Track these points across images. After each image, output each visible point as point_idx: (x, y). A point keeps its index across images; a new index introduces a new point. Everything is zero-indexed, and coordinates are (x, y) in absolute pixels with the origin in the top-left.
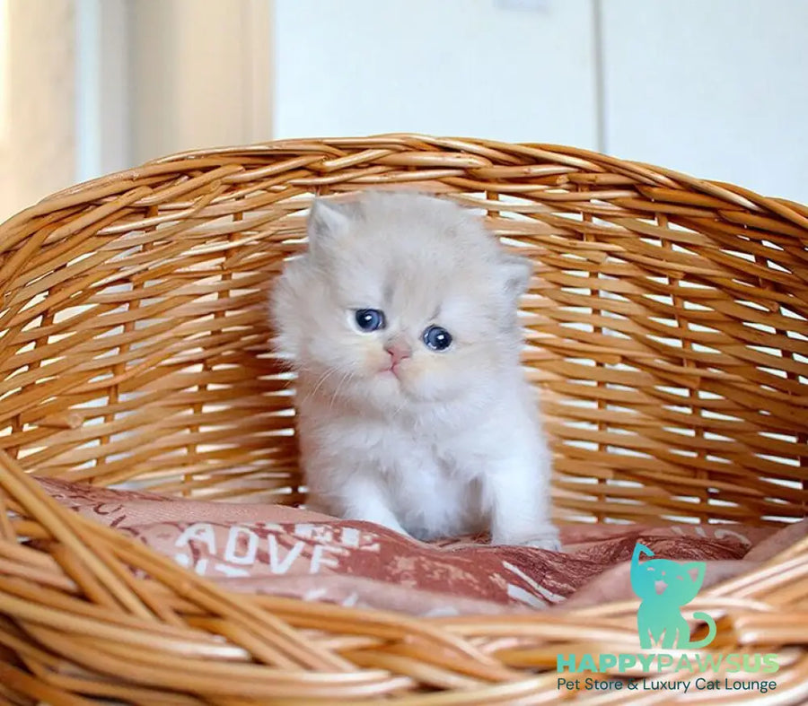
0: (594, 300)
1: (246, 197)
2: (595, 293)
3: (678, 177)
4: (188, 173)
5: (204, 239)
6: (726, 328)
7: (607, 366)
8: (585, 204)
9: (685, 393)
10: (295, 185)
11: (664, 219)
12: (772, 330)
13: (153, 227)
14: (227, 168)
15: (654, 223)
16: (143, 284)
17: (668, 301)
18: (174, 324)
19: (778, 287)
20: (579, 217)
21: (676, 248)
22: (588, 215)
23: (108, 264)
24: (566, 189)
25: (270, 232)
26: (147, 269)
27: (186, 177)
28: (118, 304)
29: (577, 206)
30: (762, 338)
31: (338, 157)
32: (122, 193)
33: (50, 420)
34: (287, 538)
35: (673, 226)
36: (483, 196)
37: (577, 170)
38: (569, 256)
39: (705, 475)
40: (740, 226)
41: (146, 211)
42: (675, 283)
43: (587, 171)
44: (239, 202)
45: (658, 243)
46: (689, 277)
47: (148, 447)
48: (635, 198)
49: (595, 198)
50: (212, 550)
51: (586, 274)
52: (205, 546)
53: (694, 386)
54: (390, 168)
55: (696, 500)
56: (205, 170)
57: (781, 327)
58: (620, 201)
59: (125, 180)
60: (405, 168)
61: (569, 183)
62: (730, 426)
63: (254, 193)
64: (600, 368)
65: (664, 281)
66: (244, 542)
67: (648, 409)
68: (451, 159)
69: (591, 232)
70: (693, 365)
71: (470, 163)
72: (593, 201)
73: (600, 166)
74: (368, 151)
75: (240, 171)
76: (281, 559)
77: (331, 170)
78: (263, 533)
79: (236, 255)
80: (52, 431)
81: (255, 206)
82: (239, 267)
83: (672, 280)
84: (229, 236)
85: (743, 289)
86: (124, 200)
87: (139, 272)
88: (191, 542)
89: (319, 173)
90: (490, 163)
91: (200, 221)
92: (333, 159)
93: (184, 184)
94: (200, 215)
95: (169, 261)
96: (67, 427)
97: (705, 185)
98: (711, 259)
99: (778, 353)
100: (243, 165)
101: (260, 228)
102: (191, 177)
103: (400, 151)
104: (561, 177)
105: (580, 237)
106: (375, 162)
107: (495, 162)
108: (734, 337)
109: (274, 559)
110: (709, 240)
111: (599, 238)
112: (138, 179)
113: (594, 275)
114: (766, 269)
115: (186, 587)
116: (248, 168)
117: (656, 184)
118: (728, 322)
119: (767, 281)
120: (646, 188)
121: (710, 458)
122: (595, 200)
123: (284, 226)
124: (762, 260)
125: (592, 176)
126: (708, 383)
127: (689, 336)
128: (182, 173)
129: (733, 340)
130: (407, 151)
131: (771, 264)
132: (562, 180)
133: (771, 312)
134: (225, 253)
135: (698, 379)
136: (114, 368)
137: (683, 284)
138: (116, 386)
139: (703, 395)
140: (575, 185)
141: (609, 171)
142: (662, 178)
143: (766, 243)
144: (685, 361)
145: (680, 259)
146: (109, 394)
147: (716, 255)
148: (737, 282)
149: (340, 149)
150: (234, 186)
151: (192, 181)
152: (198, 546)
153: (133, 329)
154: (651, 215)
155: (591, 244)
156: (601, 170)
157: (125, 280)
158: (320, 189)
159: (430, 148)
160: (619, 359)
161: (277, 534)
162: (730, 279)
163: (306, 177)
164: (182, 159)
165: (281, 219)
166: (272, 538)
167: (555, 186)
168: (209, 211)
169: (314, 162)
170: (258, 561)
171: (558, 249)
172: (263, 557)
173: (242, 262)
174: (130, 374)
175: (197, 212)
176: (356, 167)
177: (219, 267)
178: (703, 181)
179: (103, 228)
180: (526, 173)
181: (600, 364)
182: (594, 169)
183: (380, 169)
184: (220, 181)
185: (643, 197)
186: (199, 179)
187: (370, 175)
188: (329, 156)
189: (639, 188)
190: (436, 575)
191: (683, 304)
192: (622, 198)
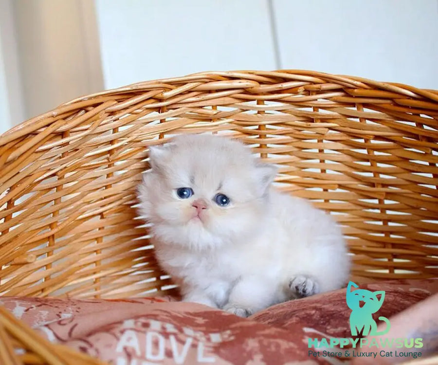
0: (320, 154)
1: (120, 119)
2: (321, 151)
3: (368, 82)
4: (85, 109)
5: (97, 146)
6: (399, 164)
7: (330, 191)
8: (315, 102)
9: (376, 201)
10: (147, 109)
11: (361, 107)
12: (427, 164)
13: (67, 143)
14: (107, 103)
15: (355, 109)
16: (64, 176)
17: (365, 152)
18: (82, 196)
19: (430, 140)
20: (311, 110)
21: (368, 122)
22: (316, 108)
23: (43, 167)
24: (303, 95)
25: (134, 137)
26: (65, 167)
27: (83, 111)
28: (50, 189)
29: (309, 104)
30: (422, 169)
31: (171, 89)
32: (48, 125)
33: (17, 260)
34: (181, 336)
35: (366, 110)
36: (255, 103)
37: (309, 83)
38: (306, 132)
39: (390, 246)
40: (406, 107)
41: (63, 134)
42: (368, 142)
43: (315, 83)
44: (115, 122)
45: (358, 120)
46: (377, 137)
48: (343, 96)
49: (320, 98)
50: (139, 353)
51: (316, 141)
52: (134, 351)
53: (382, 198)
54: (201, 93)
55: (386, 260)
56: (95, 105)
57: (432, 162)
58: (336, 98)
59: (49, 117)
60: (210, 92)
61: (305, 90)
62: (404, 218)
63: (124, 116)
64: (325, 193)
65: (362, 141)
66: (156, 344)
67: (353, 212)
68: (236, 84)
69: (319, 117)
70: (380, 186)
71: (247, 85)
73: (322, 79)
74: (188, 84)
75: (115, 104)
76: (180, 352)
77: (168, 97)
78: (166, 335)
79: (116, 153)
80: (19, 266)
81: (125, 123)
82: (119, 158)
83: (366, 141)
84: (111, 142)
85: (409, 142)
86: (51, 129)
87: (61, 170)
88: (125, 349)
89: (160, 100)
90: (258, 84)
91: (93, 136)
92: (169, 91)
93: (82, 116)
94: (94, 133)
95: (78, 160)
96: (27, 263)
97: (386, 85)
98: (390, 127)
99: (431, 176)
100: (116, 100)
101: (130, 135)
102: (87, 111)
103: (206, 82)
104: (300, 88)
105: (312, 121)
106: (192, 90)
107: (261, 83)
108: (405, 169)
109: (175, 353)
110: (388, 116)
111: (323, 120)
112: (57, 116)
113: (320, 141)
114: (423, 130)
116: (119, 101)
117: (354, 87)
118: (401, 161)
119: (423, 137)
120: (350, 90)
121: (392, 236)
122: (320, 99)
123: (141, 132)
124: (420, 125)
125: (318, 86)
126: (390, 195)
127: (378, 170)
128: (81, 109)
129: (403, 171)
130: (210, 82)
131: (425, 127)
132: (301, 90)
133: (426, 153)
134: (110, 152)
135: (384, 194)
136: (51, 226)
137: (373, 142)
138: (53, 236)
139: (387, 202)
140: (308, 92)
141: (328, 82)
142: (358, 83)
143: (422, 115)
144: (376, 185)
145: (372, 128)
146: (48, 241)
147: (392, 124)
148: (405, 138)
149: (172, 85)
150: (112, 113)
151: (88, 113)
152: (129, 350)
153: (60, 202)
154: (353, 105)
155: (319, 124)
156: (322, 81)
157: (54, 175)
158: (159, 109)
159: (223, 78)
160: (337, 186)
161: (175, 334)
162: (402, 137)
163: (153, 103)
164: (81, 101)
165: (140, 129)
166: (172, 338)
167: (296, 93)
168: (99, 130)
169: (157, 94)
170: (166, 357)
171: (300, 129)
172: (169, 354)
173: (120, 155)
174: (60, 228)
175: (93, 131)
176: (181, 94)
177: (106, 160)
178: (385, 83)
179: (39, 147)
180: (280, 88)
181: (326, 190)
182: (318, 82)
183: (195, 93)
184: (104, 112)
185: (348, 95)
186: (93, 111)
187: (190, 98)
188: (166, 89)
189: (346, 90)
190: (273, 349)
191: (374, 153)
192: (335, 96)
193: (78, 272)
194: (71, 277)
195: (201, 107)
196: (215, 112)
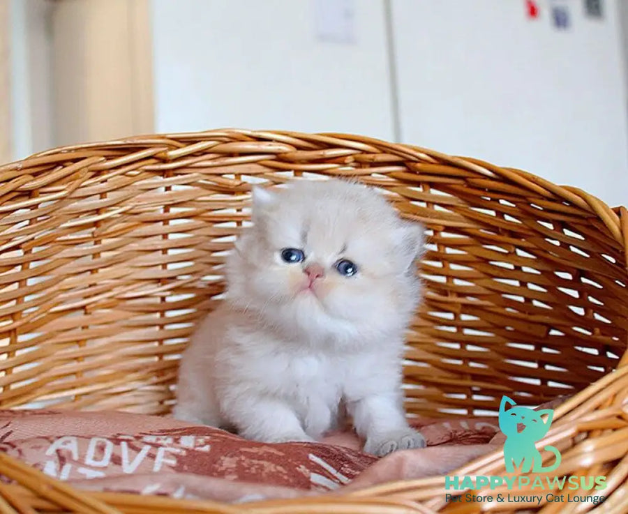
1: (109, 180)
3: (434, 154)
4: (61, 163)
5: (77, 215)
6: (477, 266)
8: (367, 177)
9: (450, 316)
10: (147, 171)
11: (427, 187)
12: (511, 267)
13: (35, 206)
14: (92, 159)
15: (420, 189)
16: (31, 250)
17: (434, 248)
18: (58, 280)
19: (513, 234)
21: (437, 208)
23: (2, 236)
24: (353, 167)
25: (128, 208)
26: (33, 239)
27: (61, 167)
28: (13, 266)
30: (505, 273)
31: (178, 148)
32: (8, 181)
34: (136, 443)
35: (434, 192)
36: (291, 174)
37: (360, 152)
39: (469, 377)
40: (482, 189)
41: (29, 194)
42: (438, 234)
43: (368, 152)
44: (104, 184)
45: (423, 205)
46: (448, 229)
47: (44, 375)
48: (405, 172)
50: (76, 457)
52: (70, 454)
53: (457, 311)
54: (218, 156)
55: (463, 397)
56: (75, 161)
57: (518, 264)
58: (394, 174)
59: (11, 170)
60: (231, 155)
61: (355, 161)
62: (486, 340)
63: (114, 178)
65: (431, 233)
66: (101, 449)
67: (423, 330)
68: (264, 147)
70: (455, 295)
71: (279, 149)
72: (373, 175)
73: (378, 148)
74: (202, 142)
75: (102, 161)
76: (131, 460)
77: (174, 158)
78: (117, 441)
79: (103, 225)
81: (115, 187)
82: (105, 235)
83: (436, 232)
84: (97, 211)
85: (489, 237)
86: (11, 186)
87: (27, 241)
88: (58, 451)
89: (165, 161)
90: (293, 149)
91: (72, 201)
92: (175, 149)
93: (59, 172)
94: (73, 196)
95: (49, 232)
97: (455, 160)
98: (465, 216)
99: (516, 283)
100: (104, 156)
101: (121, 204)
102: (64, 167)
103: (226, 142)
104: (349, 157)
106: (207, 151)
107: (299, 148)
108: (485, 273)
109: (125, 460)
110: (460, 201)
112: (22, 169)
114: (504, 221)
115: (44, 489)
116: (108, 158)
117: (417, 160)
118: (479, 262)
119: (504, 230)
120: (412, 164)
121: (472, 364)
122: (375, 174)
123: (139, 202)
124: (500, 214)
125: (371, 156)
126: (468, 308)
127: (450, 273)
128: (57, 164)
129: (482, 275)
130: (231, 142)
131: (508, 218)
132: (349, 160)
133: (509, 253)
134: (96, 224)
135: (460, 306)
136: (12, 316)
137: (444, 235)
138: (15, 330)
139: (464, 317)
140: (359, 163)
141: (384, 152)
142: (423, 156)
143: (502, 202)
144: (449, 293)
145: (441, 216)
146: (9, 336)
147: (465, 211)
148: (483, 232)
149: (181, 142)
150: (98, 173)
151: (65, 169)
152: (63, 453)
153: (26, 285)
154: (417, 184)
156: (378, 151)
157: (17, 248)
158: (164, 173)
159: (249, 139)
161: (128, 441)
162: (478, 229)
163: (154, 164)
164: (57, 153)
165: (137, 197)
166: (124, 444)
167: (344, 164)
168: (79, 193)
169: (159, 152)
170: (112, 463)
172: (116, 460)
173: (109, 231)
174: (25, 321)
175: (71, 193)
176: (192, 155)
177: (90, 235)
178: (454, 157)
180: (322, 155)
182: (371, 151)
183: (211, 156)
184: (86, 169)
185: (410, 171)
186: (71, 168)
187: (204, 161)
188: (171, 147)
189: (407, 164)
190: (253, 470)
191: (444, 250)
192: (395, 172)
193: (50, 384)
194: (39, 391)
195: (220, 175)
196: (237, 183)
